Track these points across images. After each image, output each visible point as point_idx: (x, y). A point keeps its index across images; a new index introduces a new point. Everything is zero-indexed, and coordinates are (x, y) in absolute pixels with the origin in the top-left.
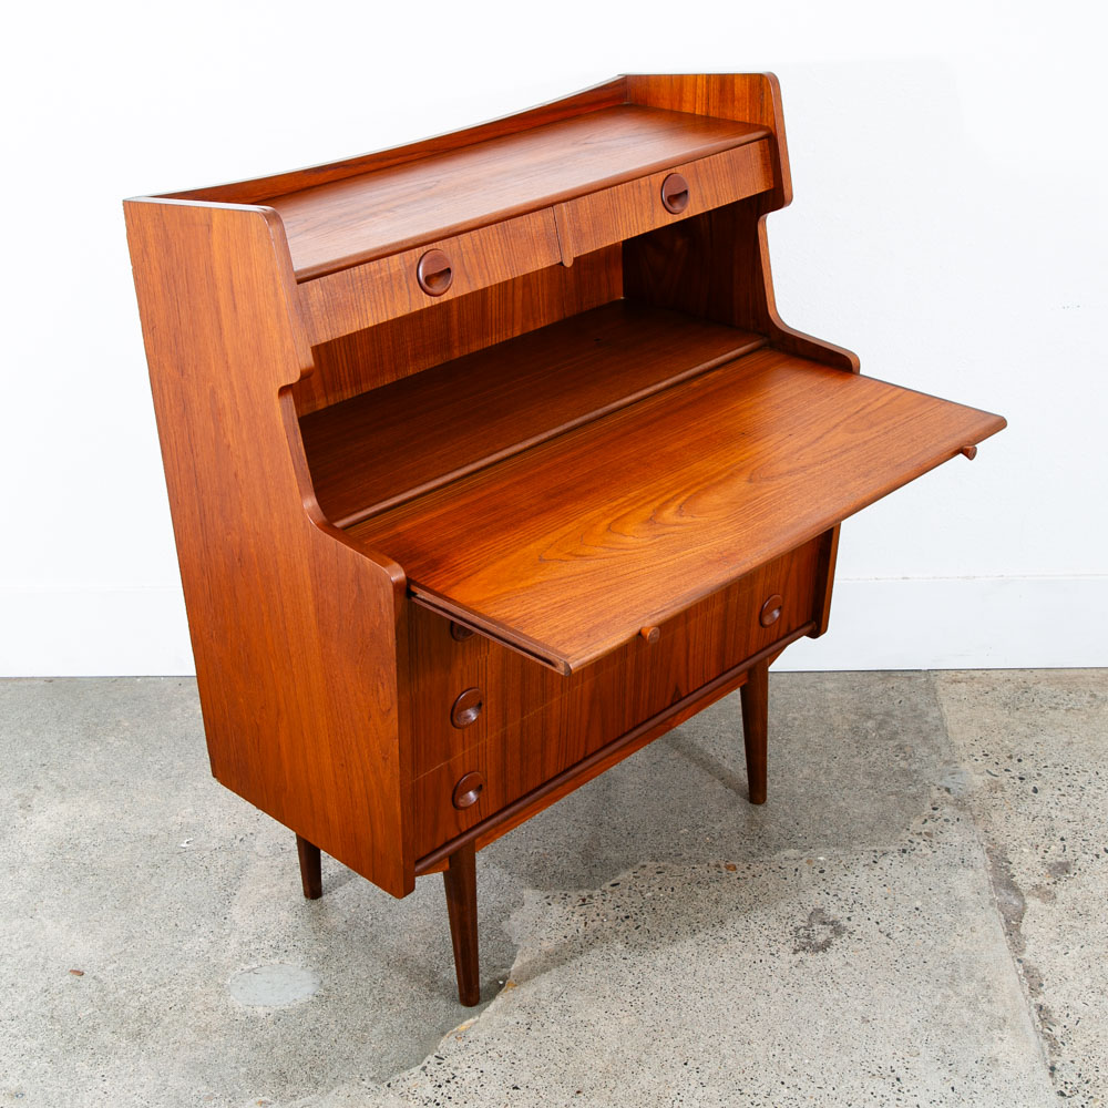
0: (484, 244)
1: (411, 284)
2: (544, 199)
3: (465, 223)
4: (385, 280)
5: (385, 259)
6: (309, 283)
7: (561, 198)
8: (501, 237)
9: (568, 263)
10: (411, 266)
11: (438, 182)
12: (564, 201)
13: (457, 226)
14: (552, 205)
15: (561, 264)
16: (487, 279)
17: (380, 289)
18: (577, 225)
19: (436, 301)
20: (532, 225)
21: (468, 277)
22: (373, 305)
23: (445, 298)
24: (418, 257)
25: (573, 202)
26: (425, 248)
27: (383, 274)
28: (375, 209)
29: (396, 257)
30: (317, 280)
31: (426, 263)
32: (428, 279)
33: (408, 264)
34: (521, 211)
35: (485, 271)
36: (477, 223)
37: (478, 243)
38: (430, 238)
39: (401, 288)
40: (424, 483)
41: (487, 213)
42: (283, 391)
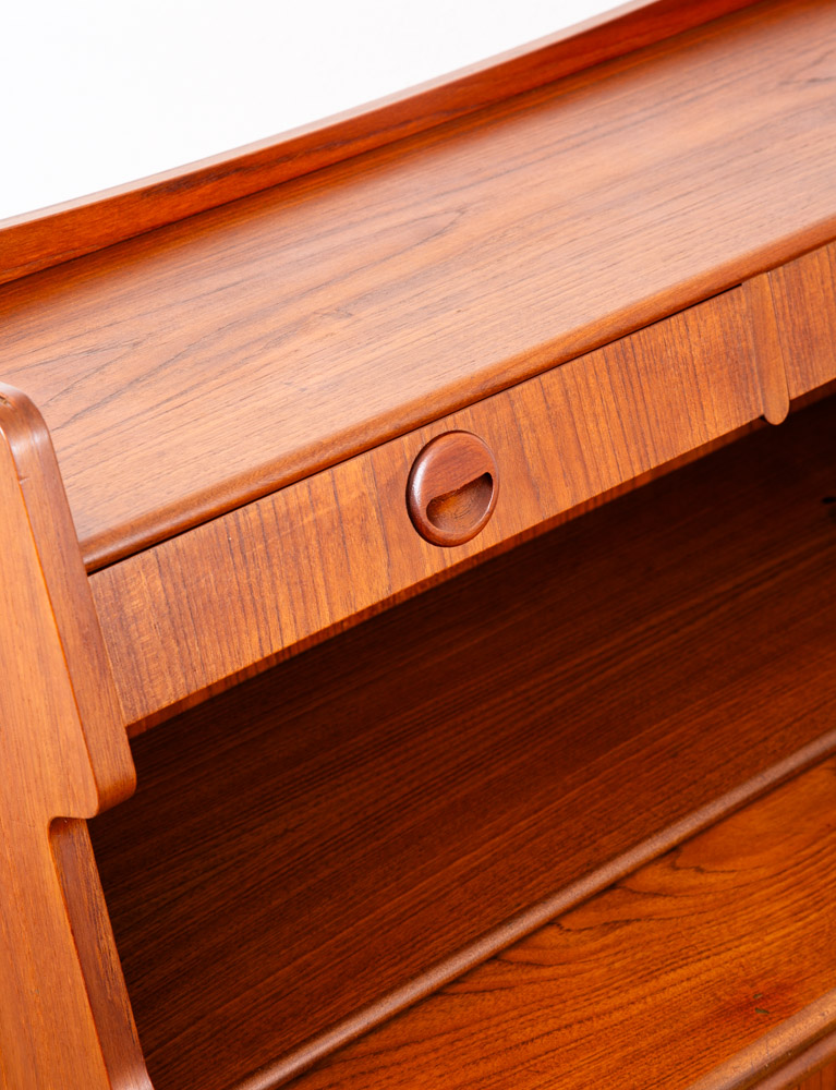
0: (574, 402)
1: (393, 527)
2: (722, 271)
3: (524, 359)
4: (327, 525)
5: (325, 475)
6: (126, 564)
7: (762, 264)
8: (617, 378)
9: (777, 416)
10: (392, 484)
11: (461, 211)
12: (769, 269)
13: (502, 369)
14: (737, 285)
15: (762, 418)
16: (581, 482)
17: (314, 551)
18: (799, 320)
19: (455, 556)
20: (694, 338)
21: (533, 486)
22: (297, 591)
23: (476, 547)
24: (410, 456)
25: (791, 266)
26: (427, 433)
27: (322, 512)
28: (307, 306)
29: (353, 465)
30: (149, 555)
31: (429, 470)
32: (434, 506)
33: (383, 480)
34: (663, 308)
35: (577, 468)
36: (556, 353)
37: (560, 400)
38: (435, 408)
39: (366, 538)
40: (424, 970)
41: (579, 324)
42: (59, 825)
